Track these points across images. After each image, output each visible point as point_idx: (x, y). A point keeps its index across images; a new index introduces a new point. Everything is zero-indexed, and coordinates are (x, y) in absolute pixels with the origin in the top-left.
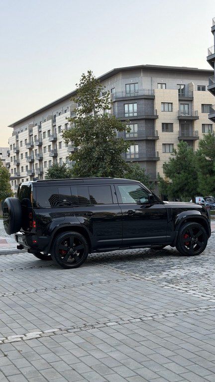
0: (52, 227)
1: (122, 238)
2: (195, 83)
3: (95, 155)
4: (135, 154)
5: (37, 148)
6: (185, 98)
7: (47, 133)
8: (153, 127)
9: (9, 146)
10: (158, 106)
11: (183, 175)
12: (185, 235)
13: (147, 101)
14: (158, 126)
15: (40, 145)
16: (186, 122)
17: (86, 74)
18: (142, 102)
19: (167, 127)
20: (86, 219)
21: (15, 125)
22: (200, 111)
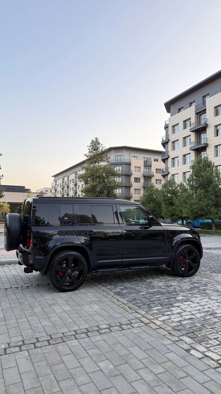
0: (51, 244)
1: (122, 259)
2: (153, 157)
3: (98, 189)
4: (119, 193)
5: (66, 188)
6: (147, 165)
7: (72, 181)
8: (130, 179)
9: (51, 187)
10: (132, 168)
11: (152, 205)
12: (180, 257)
13: (127, 166)
14: (132, 179)
15: (68, 187)
16: (148, 178)
17: (95, 140)
18: (124, 166)
19: (137, 180)
20: (86, 238)
21: (55, 176)
22: (155, 172)
